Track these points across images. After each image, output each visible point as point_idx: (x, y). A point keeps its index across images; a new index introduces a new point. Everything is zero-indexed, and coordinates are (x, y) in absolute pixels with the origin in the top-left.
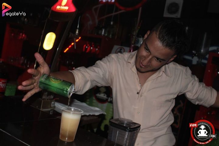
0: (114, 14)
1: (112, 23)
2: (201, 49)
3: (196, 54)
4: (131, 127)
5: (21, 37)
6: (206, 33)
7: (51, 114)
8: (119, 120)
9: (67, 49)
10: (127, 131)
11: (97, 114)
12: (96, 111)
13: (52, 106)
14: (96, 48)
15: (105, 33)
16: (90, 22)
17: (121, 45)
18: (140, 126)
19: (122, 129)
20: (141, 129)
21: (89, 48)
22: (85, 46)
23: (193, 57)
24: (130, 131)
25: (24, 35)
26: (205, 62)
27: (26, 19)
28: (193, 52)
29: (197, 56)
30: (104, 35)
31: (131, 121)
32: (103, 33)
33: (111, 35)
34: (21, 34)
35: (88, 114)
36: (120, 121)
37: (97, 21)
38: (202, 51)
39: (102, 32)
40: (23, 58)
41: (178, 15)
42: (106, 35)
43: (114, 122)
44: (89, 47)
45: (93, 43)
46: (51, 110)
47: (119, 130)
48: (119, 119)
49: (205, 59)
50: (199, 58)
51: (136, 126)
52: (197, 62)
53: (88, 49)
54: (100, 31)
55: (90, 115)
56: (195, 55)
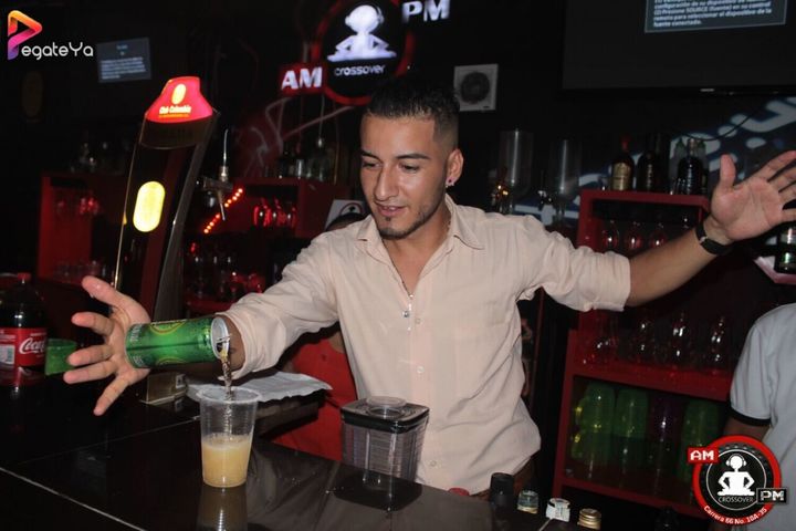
0: (322, 119)
1: (320, 143)
2: (557, 183)
3: (548, 197)
4: (404, 419)
5: (84, 209)
6: (565, 142)
7: (177, 409)
8: (366, 404)
9: (212, 224)
10: (394, 432)
11: (305, 392)
12: (303, 384)
13: (177, 387)
14: (287, 214)
15: (304, 171)
16: (264, 148)
17: (352, 198)
18: (425, 414)
19: (378, 429)
20: (431, 421)
21: (267, 215)
22: (256, 209)
23: (541, 208)
24: (401, 431)
25: (91, 203)
26: (574, 215)
27: (92, 160)
28: (541, 192)
29: (552, 203)
30: (303, 177)
31: (402, 401)
32: (300, 173)
33: (321, 176)
34: (83, 200)
35: (280, 397)
36: (371, 407)
37: (280, 142)
38: (562, 188)
39: (295, 171)
40: (94, 263)
41: (489, 104)
42: (309, 175)
43: (353, 410)
44: (269, 211)
45: (277, 201)
46: (176, 399)
47: (372, 431)
48: (368, 401)
49: (573, 208)
50: (556, 207)
51: (418, 412)
52: (554, 217)
53: (267, 218)
54: (292, 168)
55: (286, 398)
56: (545, 201)
